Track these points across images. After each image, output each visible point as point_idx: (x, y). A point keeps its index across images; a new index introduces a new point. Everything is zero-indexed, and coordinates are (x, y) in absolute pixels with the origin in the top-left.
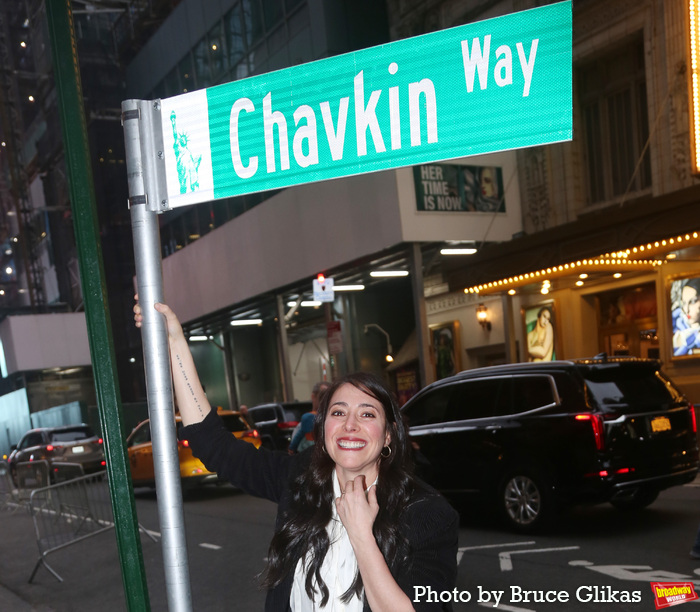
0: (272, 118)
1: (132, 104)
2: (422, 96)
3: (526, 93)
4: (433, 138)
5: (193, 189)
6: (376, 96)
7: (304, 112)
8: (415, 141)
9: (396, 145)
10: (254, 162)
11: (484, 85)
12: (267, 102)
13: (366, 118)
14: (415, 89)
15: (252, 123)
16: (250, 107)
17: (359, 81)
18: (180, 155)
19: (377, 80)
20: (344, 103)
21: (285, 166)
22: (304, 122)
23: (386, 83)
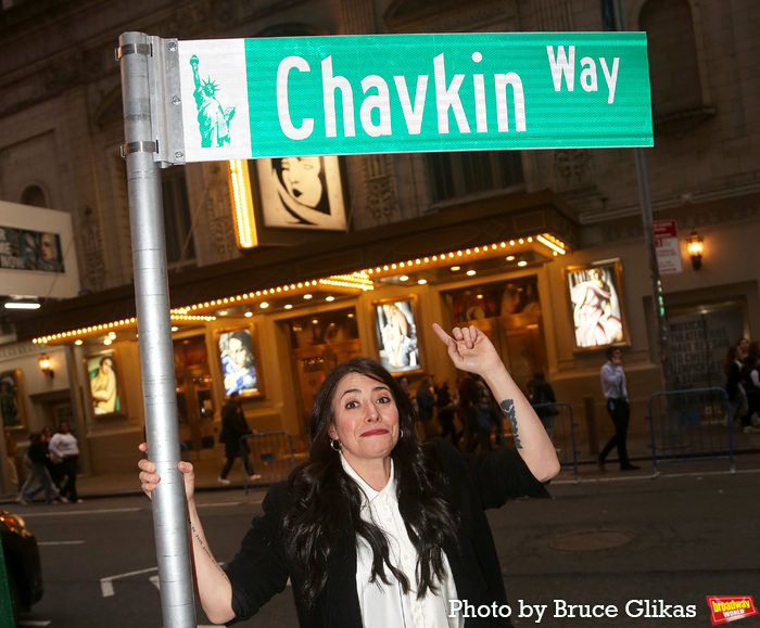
0: (331, 81)
2: (509, 87)
3: (611, 100)
4: (521, 126)
5: (221, 145)
6: (459, 79)
7: (368, 82)
8: (503, 127)
9: (482, 127)
10: (308, 125)
11: (571, 87)
12: (327, 65)
13: (448, 98)
14: (501, 80)
16: (304, 66)
17: (439, 62)
18: (204, 105)
19: (459, 64)
20: (423, 80)
21: (350, 131)
22: (374, 91)
23: (470, 69)
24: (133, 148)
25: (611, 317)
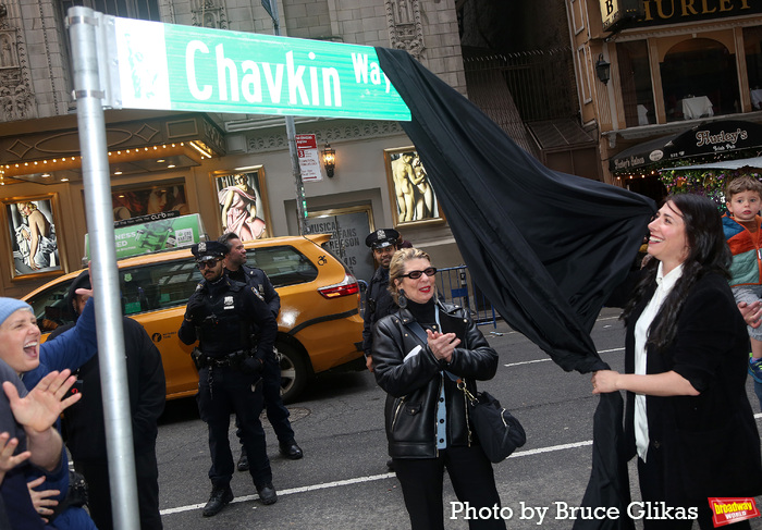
0: (223, 63)
2: (331, 79)
3: (387, 91)
4: (338, 103)
5: (149, 97)
6: (301, 69)
7: (247, 64)
8: (328, 103)
9: (316, 102)
10: (208, 89)
11: (366, 81)
12: (220, 49)
13: (296, 81)
14: (326, 72)
16: (205, 49)
17: (289, 56)
18: (135, 67)
19: (301, 60)
20: (280, 67)
22: (250, 71)
23: (308, 64)
24: (82, 94)
25: (255, 218)
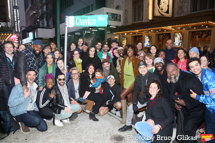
0: (80, 20)
1: (67, 16)
4: (95, 24)
6: (90, 20)
7: (83, 20)
8: (94, 24)
12: (80, 18)
13: (89, 22)
14: (94, 20)
15: (78, 20)
16: (78, 19)
17: (89, 18)
19: (90, 18)
20: (87, 20)
